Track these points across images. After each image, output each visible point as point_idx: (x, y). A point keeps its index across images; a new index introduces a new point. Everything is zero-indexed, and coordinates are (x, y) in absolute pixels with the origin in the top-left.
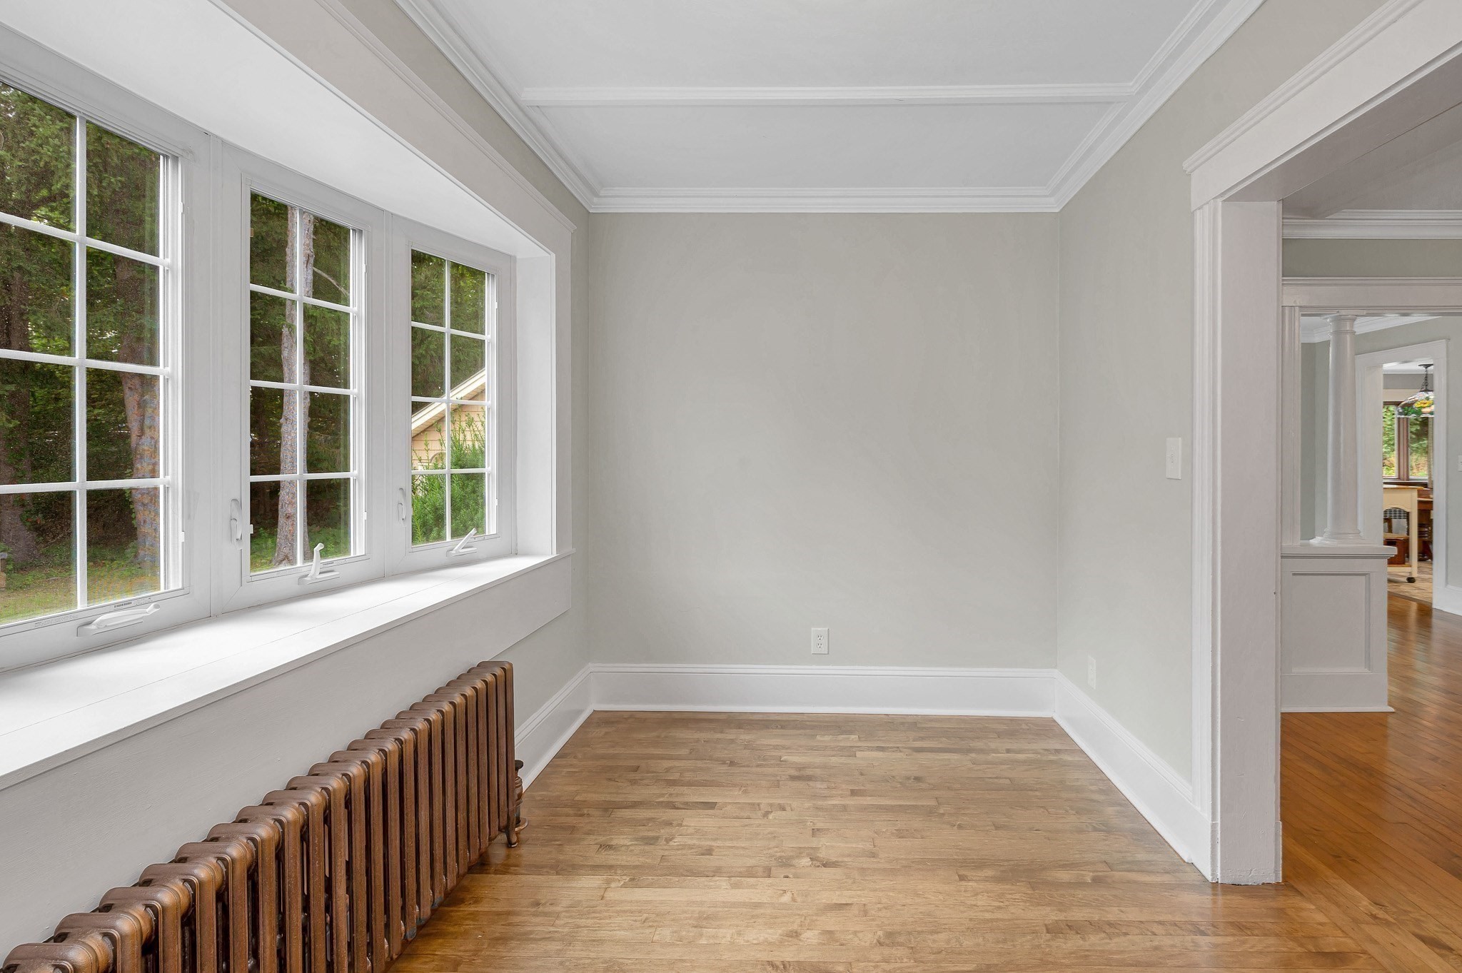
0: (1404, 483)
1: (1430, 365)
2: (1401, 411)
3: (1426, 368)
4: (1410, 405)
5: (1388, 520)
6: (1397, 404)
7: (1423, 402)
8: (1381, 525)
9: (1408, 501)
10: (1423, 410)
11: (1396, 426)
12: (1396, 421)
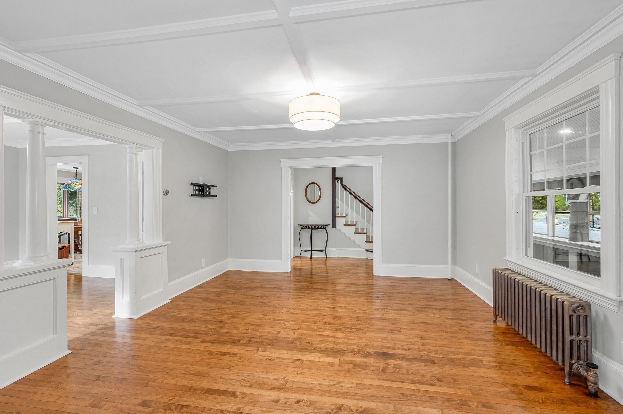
0: (66, 220)
1: (78, 168)
2: (65, 187)
3: (76, 169)
4: (69, 185)
5: (59, 237)
6: (63, 184)
7: (75, 183)
8: (57, 239)
9: (70, 228)
10: (75, 187)
11: (62, 193)
12: (62, 191)
